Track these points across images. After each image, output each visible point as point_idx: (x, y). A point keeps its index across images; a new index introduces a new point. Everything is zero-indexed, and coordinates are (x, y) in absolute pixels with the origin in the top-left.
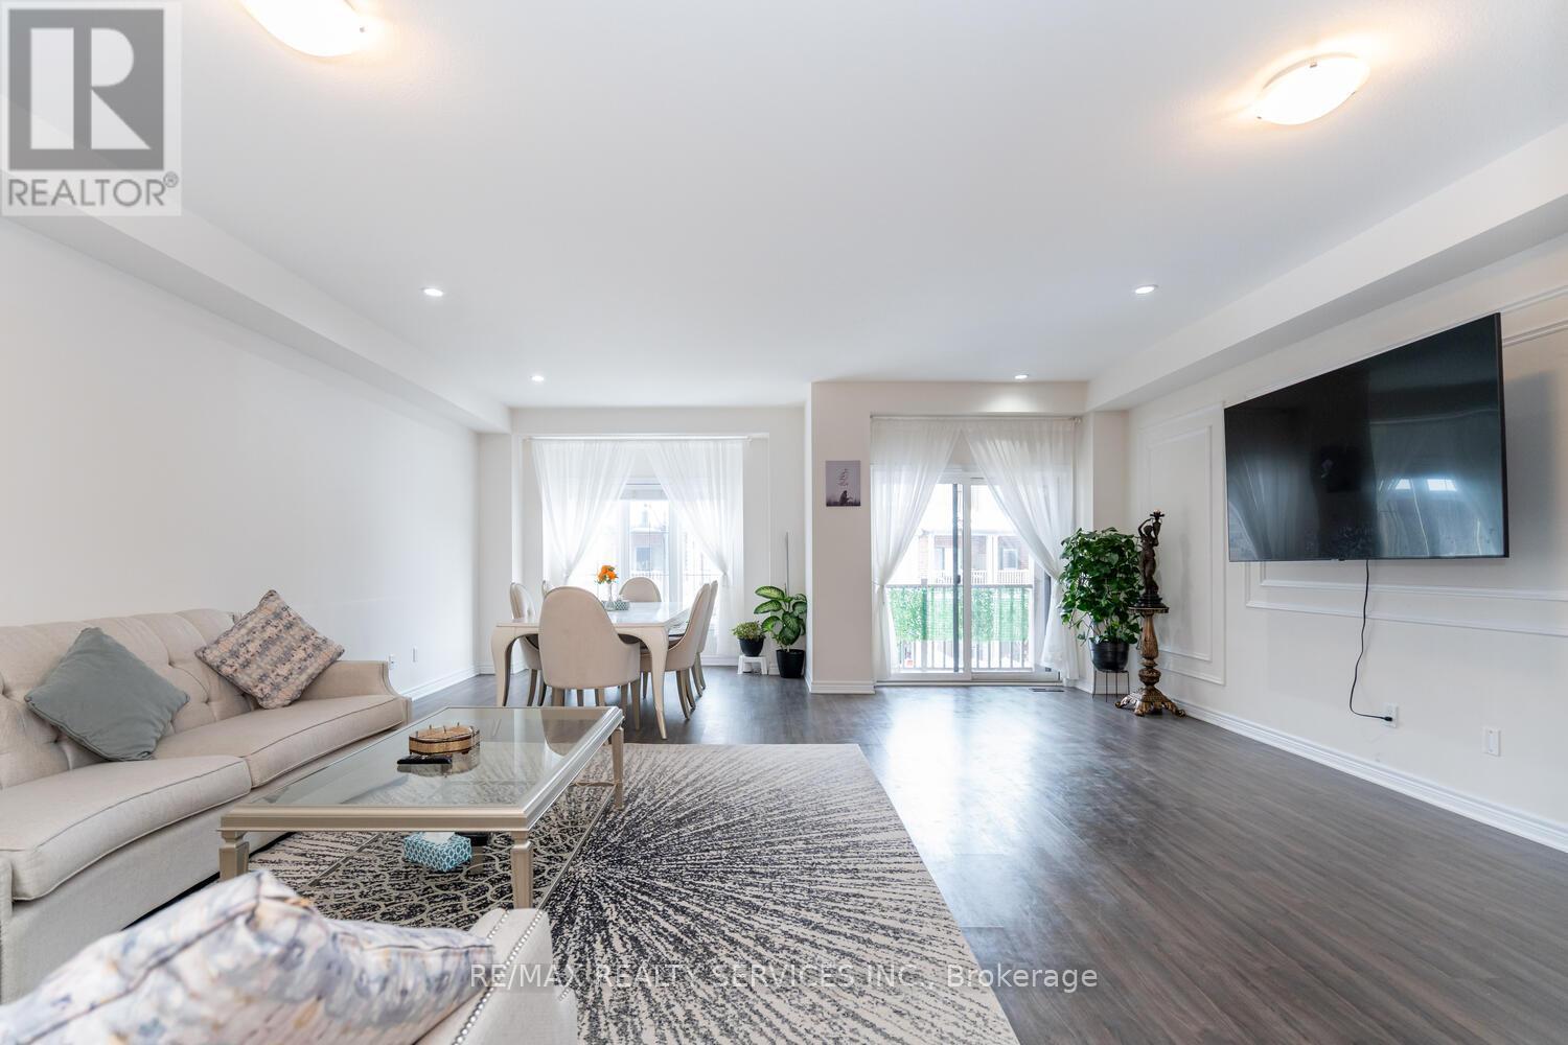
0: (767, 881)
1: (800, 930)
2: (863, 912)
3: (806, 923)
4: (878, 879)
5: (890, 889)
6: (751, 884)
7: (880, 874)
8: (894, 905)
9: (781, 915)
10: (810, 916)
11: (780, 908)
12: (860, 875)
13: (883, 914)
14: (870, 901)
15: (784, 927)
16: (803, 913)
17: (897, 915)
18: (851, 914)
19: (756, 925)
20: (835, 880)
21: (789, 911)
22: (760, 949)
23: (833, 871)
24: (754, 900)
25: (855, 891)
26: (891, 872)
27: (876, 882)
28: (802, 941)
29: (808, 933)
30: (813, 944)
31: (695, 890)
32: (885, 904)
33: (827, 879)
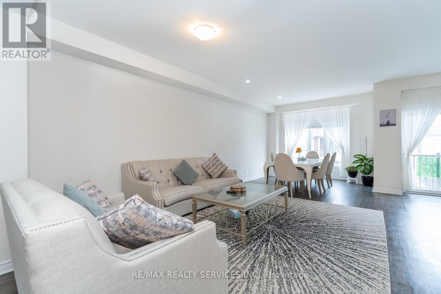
0: (321, 244)
1: (324, 260)
2: (351, 263)
3: (327, 259)
4: (363, 255)
5: (366, 259)
6: (315, 243)
7: (365, 254)
8: (365, 264)
9: (320, 254)
10: (330, 257)
11: (321, 252)
12: (356, 251)
13: (358, 265)
14: (356, 260)
15: (319, 258)
16: (328, 256)
17: (364, 267)
18: (346, 262)
19: (310, 254)
20: (346, 250)
21: (324, 254)
22: (308, 261)
23: (347, 247)
24: (314, 248)
25: (351, 256)
26: (370, 254)
27: (362, 255)
28: (323, 263)
29: (327, 262)
30: (327, 266)
31: (297, 240)
32: (361, 263)
33: (343, 249)
